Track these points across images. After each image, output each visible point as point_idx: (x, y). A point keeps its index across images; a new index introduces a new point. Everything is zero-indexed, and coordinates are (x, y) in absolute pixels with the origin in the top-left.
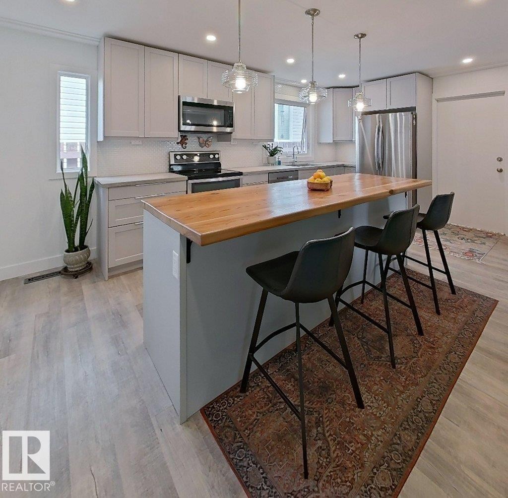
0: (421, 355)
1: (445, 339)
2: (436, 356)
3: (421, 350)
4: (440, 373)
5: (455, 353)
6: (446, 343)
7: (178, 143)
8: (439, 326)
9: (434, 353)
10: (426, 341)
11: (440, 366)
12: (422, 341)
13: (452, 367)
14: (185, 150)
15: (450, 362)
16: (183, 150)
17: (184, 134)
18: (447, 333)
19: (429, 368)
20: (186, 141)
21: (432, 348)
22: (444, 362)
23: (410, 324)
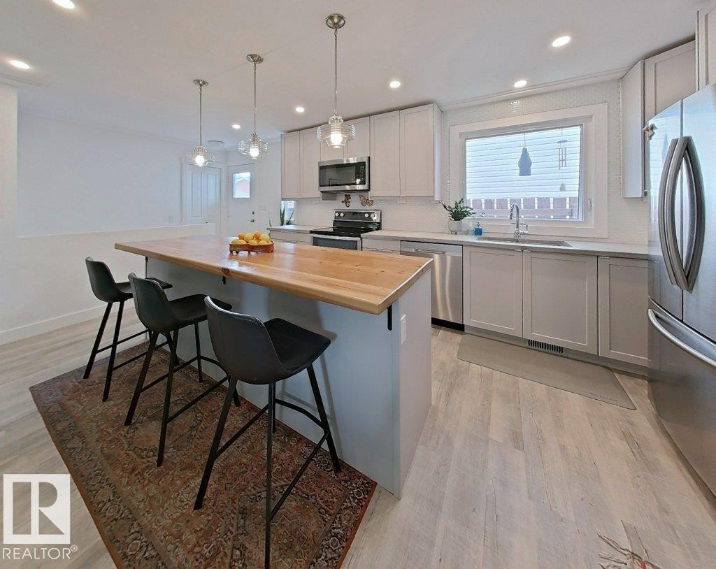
0: (128, 455)
1: (141, 496)
2: (118, 472)
3: (135, 456)
4: (94, 467)
5: (109, 501)
6: (133, 495)
7: (343, 202)
8: (169, 498)
9: (124, 470)
10: (148, 467)
11: (103, 471)
12: (148, 461)
13: (94, 485)
14: (349, 208)
15: (101, 487)
16: (347, 208)
17: (348, 194)
18: (151, 505)
19: (108, 457)
20: (350, 200)
21: (133, 470)
22: (107, 477)
23: (186, 454)
